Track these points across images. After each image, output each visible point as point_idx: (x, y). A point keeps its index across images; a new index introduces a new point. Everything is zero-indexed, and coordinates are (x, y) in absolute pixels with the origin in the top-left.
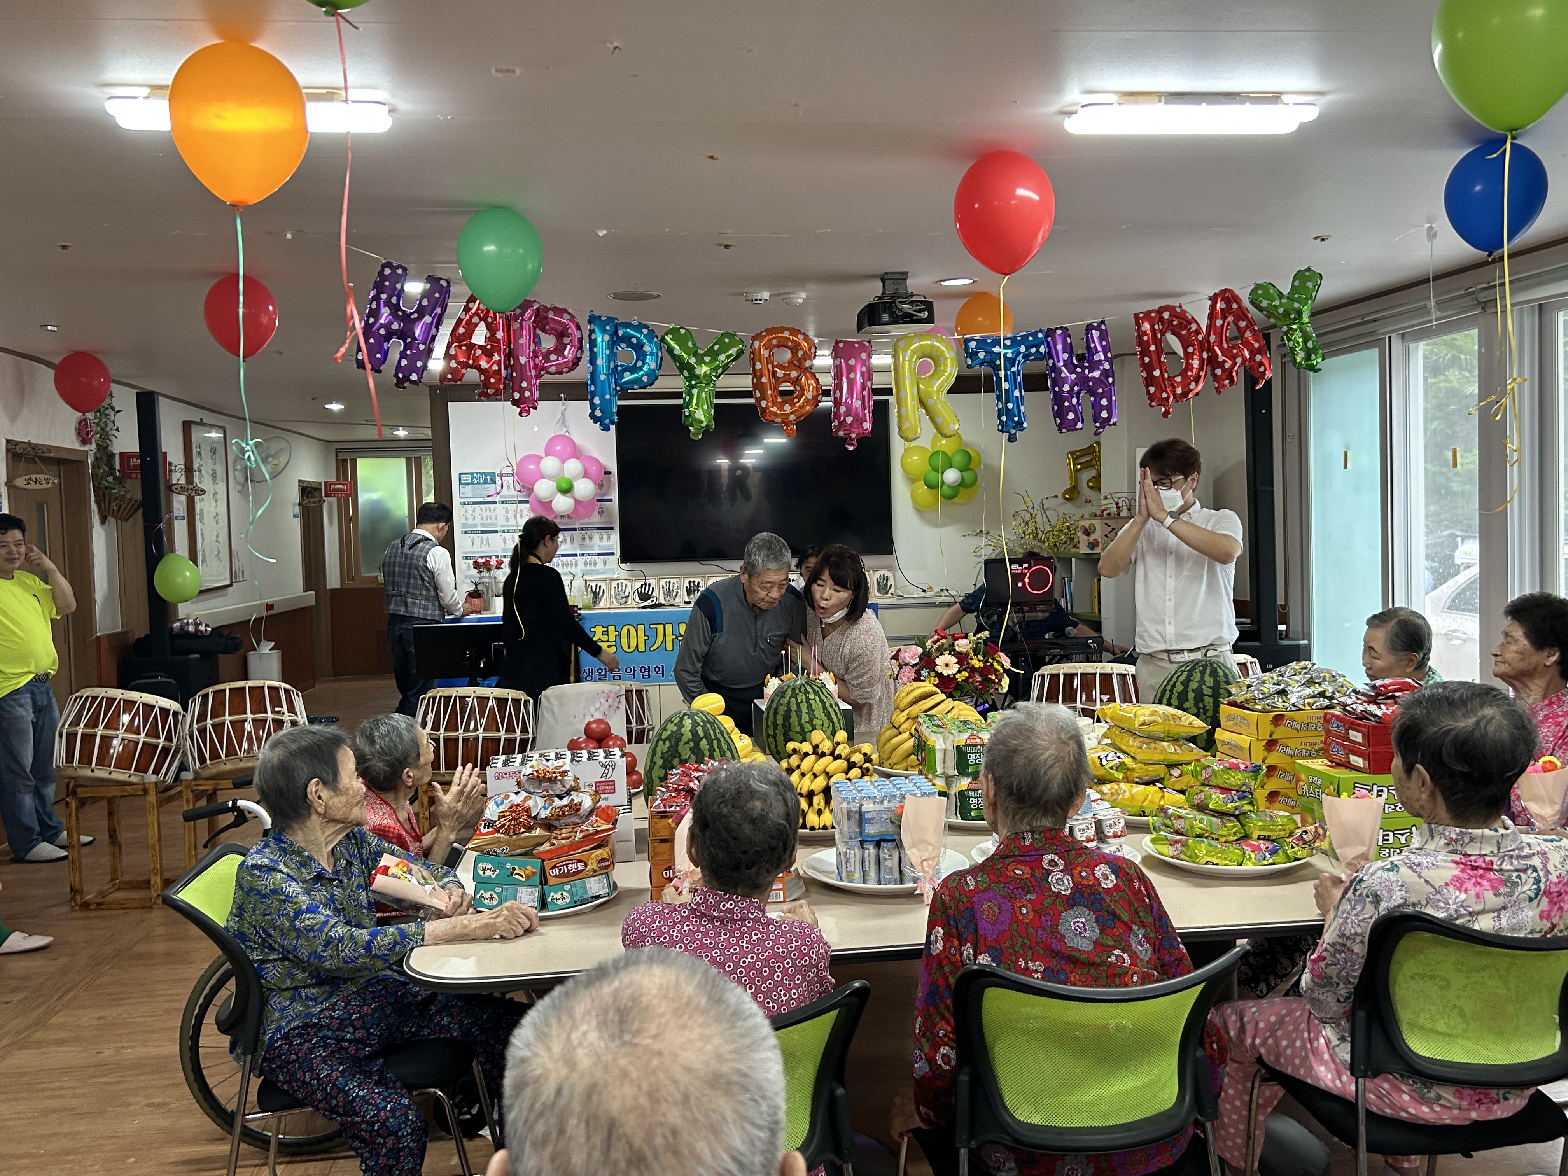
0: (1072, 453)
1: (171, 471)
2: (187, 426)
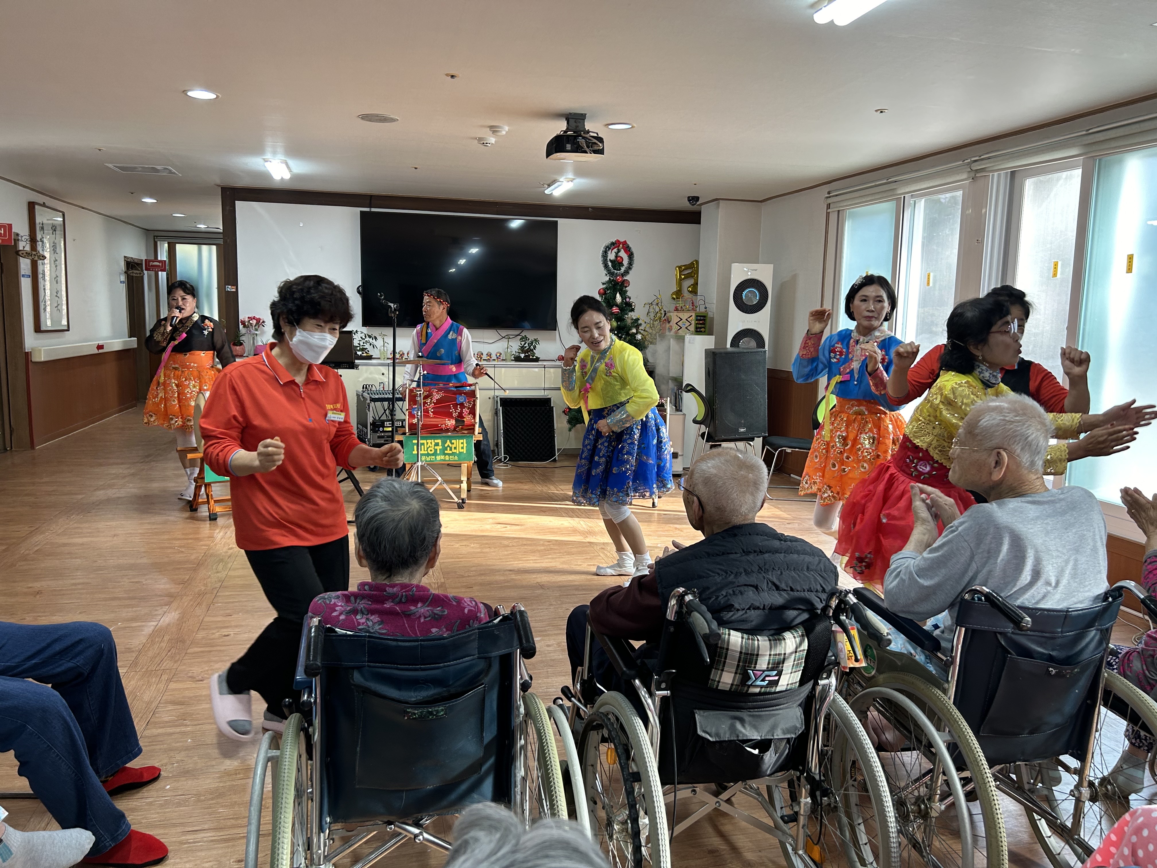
0: (680, 267)
1: (18, 240)
2: (31, 206)
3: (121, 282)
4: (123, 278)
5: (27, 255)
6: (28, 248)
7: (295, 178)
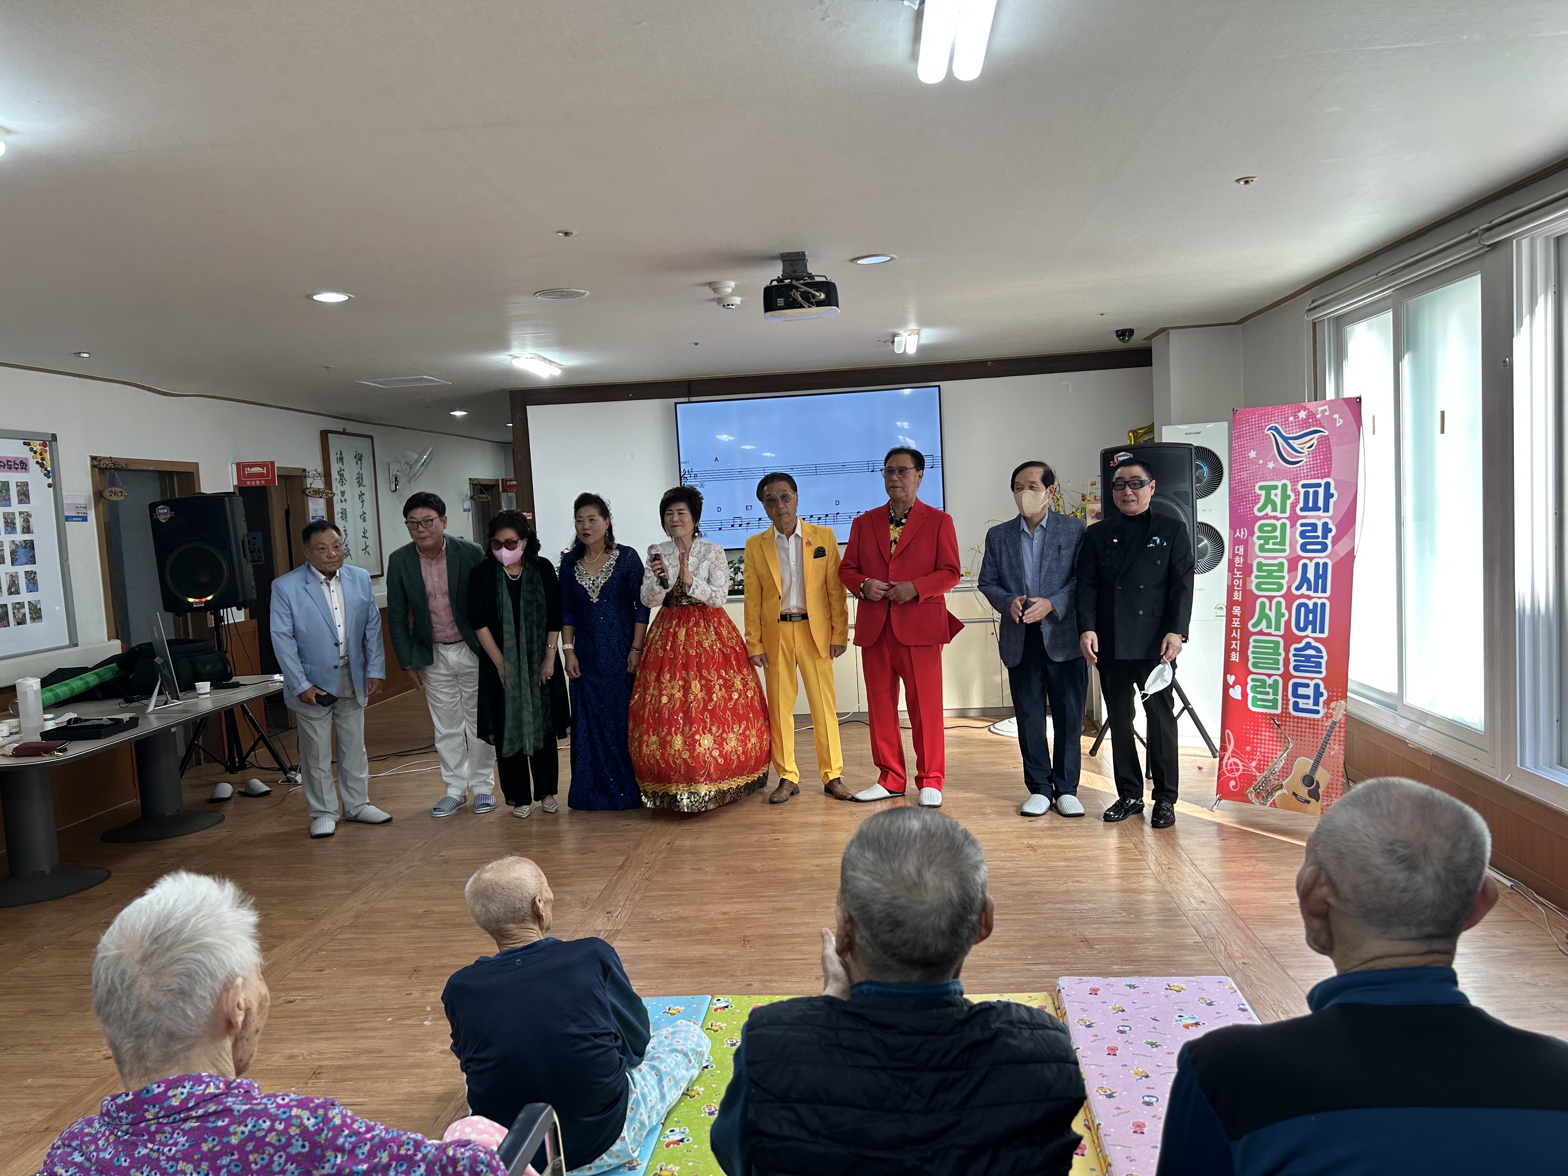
1: (305, 477)
2: (324, 435)
3: (465, 510)
4: (468, 504)
5: (317, 492)
6: (319, 484)
7: (568, 371)
